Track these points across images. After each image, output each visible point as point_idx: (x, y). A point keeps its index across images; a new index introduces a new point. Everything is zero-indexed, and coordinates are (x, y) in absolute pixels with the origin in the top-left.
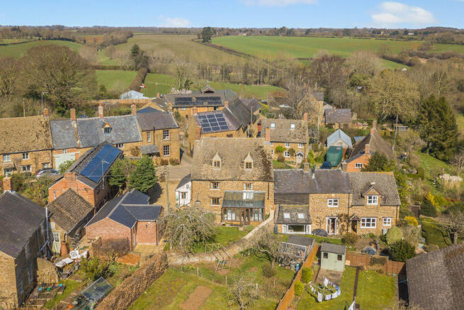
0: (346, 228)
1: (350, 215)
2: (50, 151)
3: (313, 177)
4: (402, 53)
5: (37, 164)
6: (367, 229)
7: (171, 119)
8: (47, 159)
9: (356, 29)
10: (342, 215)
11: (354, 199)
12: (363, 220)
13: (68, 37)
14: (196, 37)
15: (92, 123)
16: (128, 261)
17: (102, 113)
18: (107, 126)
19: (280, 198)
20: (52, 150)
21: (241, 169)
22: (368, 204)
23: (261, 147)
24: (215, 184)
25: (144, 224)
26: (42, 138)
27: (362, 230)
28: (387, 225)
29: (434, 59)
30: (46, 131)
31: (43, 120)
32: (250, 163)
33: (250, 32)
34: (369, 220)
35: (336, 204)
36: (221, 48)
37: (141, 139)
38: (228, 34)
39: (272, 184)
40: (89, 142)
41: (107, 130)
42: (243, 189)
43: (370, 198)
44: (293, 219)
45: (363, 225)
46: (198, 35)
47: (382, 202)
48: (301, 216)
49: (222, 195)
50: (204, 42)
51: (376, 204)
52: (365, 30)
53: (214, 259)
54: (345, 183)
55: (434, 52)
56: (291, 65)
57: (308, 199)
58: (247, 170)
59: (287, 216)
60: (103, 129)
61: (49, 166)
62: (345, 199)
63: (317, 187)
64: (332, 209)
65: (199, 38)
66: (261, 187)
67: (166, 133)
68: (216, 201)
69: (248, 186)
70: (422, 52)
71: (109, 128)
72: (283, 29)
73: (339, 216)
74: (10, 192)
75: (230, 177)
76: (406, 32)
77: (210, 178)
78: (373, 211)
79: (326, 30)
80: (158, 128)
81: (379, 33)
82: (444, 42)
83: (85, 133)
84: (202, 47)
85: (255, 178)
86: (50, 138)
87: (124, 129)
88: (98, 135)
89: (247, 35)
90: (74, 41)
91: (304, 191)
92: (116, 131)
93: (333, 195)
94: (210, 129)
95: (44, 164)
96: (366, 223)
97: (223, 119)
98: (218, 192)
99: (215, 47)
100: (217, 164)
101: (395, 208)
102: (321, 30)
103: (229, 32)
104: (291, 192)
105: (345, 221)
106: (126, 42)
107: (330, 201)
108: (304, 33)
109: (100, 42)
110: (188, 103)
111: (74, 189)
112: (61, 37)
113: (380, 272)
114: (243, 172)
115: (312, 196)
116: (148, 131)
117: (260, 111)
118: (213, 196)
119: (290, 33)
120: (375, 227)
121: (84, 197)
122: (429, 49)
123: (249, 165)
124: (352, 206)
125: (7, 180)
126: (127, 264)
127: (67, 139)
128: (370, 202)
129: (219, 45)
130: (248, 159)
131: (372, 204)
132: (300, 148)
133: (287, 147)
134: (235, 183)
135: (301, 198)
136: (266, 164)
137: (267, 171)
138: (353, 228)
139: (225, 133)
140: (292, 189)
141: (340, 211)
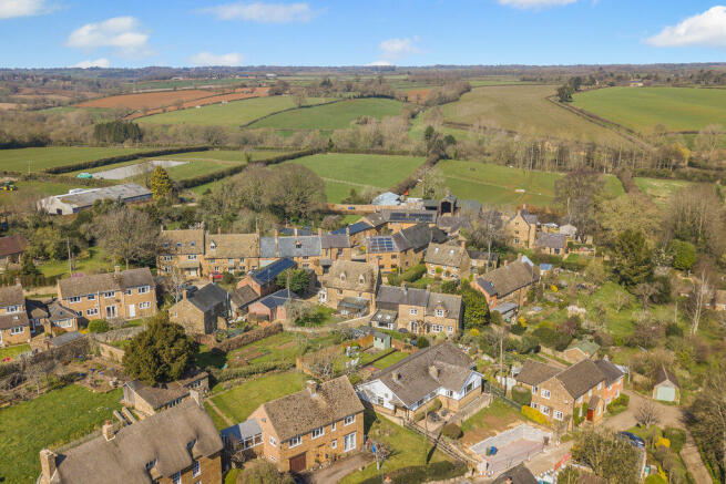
0: (422, 330)
1: (425, 322)
5: (249, 267)
6: (436, 333)
7: (346, 240)
8: (255, 263)
10: (420, 321)
12: (434, 326)
13: (385, 94)
15: (288, 240)
18: (298, 243)
19: (379, 305)
20: (259, 257)
22: (437, 315)
24: (341, 291)
26: (254, 249)
27: (433, 333)
30: (257, 244)
31: (255, 237)
32: (363, 280)
34: (438, 327)
35: (416, 313)
37: (321, 254)
38: (612, 84)
39: (374, 295)
40: (282, 254)
41: (299, 246)
43: (438, 312)
44: (383, 319)
45: (434, 329)
47: (446, 315)
49: (345, 299)
50: (561, 102)
51: (442, 316)
54: (424, 300)
57: (398, 307)
58: (360, 284)
60: (295, 246)
62: (422, 310)
63: (406, 301)
64: (413, 316)
67: (340, 250)
69: (360, 295)
73: (418, 321)
75: (348, 288)
77: (337, 287)
78: (441, 321)
83: (282, 248)
85: (364, 290)
86: (258, 250)
88: (291, 249)
89: (645, 85)
90: (392, 98)
92: (304, 247)
93: (414, 307)
94: (377, 250)
96: (436, 328)
97: (391, 242)
98: (342, 297)
100: (343, 278)
101: (455, 320)
105: (422, 325)
106: (457, 100)
107: (412, 310)
109: (425, 98)
111: (251, 284)
112: (376, 93)
114: (357, 285)
115: (401, 306)
116: (326, 249)
118: (339, 298)
121: (255, 290)
124: (426, 315)
127: (270, 251)
130: (361, 277)
131: (439, 316)
132: (454, 271)
133: (445, 269)
134: (352, 292)
135: (393, 306)
136: (373, 281)
137: (372, 286)
138: (428, 331)
139: (390, 254)
140: (388, 300)
141: (418, 318)
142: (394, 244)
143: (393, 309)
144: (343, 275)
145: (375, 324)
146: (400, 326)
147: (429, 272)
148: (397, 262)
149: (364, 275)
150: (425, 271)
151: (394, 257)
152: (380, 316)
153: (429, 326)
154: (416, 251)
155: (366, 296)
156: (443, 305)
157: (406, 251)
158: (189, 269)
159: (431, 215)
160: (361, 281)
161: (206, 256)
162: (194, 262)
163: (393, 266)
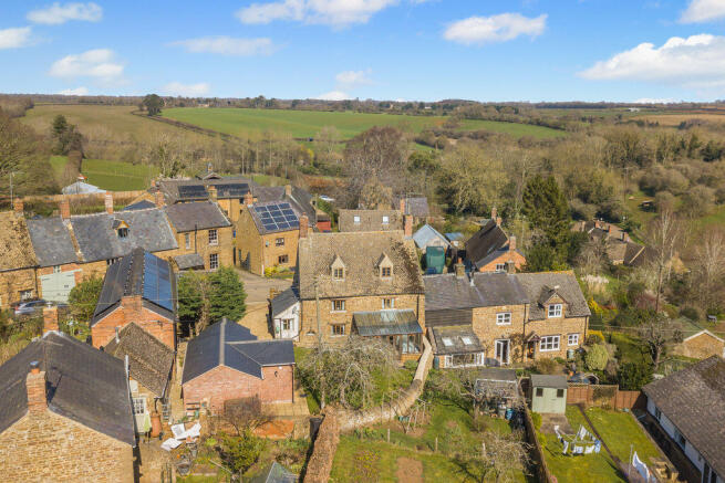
0: (520, 353)
1: (526, 334)
2: (32, 270)
3: (472, 284)
4: (423, 132)
5: (10, 292)
6: (547, 353)
7: (218, 212)
8: (27, 284)
9: (357, 101)
10: (516, 335)
11: (532, 312)
12: (544, 341)
14: (138, 108)
15: (96, 222)
16: (273, 433)
17: (111, 206)
18: (123, 226)
19: (431, 318)
20: (36, 268)
21: (375, 278)
22: (549, 316)
23: (400, 244)
24: (338, 303)
25: (271, 371)
26: (16, 250)
28: (573, 344)
29: (465, 138)
30: (23, 237)
31: (14, 219)
32: (388, 269)
33: (214, 103)
34: (550, 340)
35: (508, 321)
36: (178, 124)
37: (175, 245)
38: (182, 105)
39: (422, 297)
40: (95, 252)
41: (123, 233)
42: (380, 307)
44: (458, 346)
45: (543, 347)
46: (141, 106)
47: (567, 313)
48: (467, 341)
49: (350, 320)
50: (150, 115)
51: (560, 316)
52: (369, 102)
53: (393, 414)
54: (516, 291)
55: (464, 130)
56: (288, 146)
57: (471, 315)
58: (383, 279)
59: (448, 342)
60: (116, 232)
61: (32, 295)
62: (519, 312)
63: (481, 298)
64: (502, 327)
65: (142, 110)
66: (406, 303)
67: (212, 235)
68: (338, 329)
69: (388, 302)
70: (449, 130)
71: (125, 229)
72: (260, 100)
73: (512, 337)
74: (58, 334)
76: (422, 105)
77: (330, 294)
78: (555, 327)
79: (316, 101)
80: (202, 226)
81: (388, 106)
82: (473, 118)
83: (86, 239)
84: (150, 122)
85: (398, 291)
86: (30, 249)
87: (147, 230)
88: (108, 241)
89: (209, 107)
91: (466, 305)
92: (136, 234)
94: (274, 227)
95: (22, 292)
97: (291, 212)
98: (343, 316)
99: (168, 121)
100: (339, 273)
101: (584, 319)
102: (309, 101)
103: (183, 103)
105: (520, 344)
107: (500, 316)
108: (289, 106)
110: (199, 195)
111: (138, 323)
113: (607, 408)
114: (378, 283)
115: (476, 311)
116: (186, 233)
118: (334, 322)
119: (272, 104)
120: (558, 349)
121: (156, 336)
122: (457, 126)
123: (386, 272)
124: (529, 321)
125: (51, 312)
126: (271, 437)
127: (59, 249)
128: (552, 314)
129: (175, 120)
130: (386, 263)
131: (555, 316)
135: (462, 315)
136: (410, 268)
137: (414, 278)
141: (513, 331)
144: (338, 264)
145: (446, 362)
153: (533, 343)
155: (404, 305)
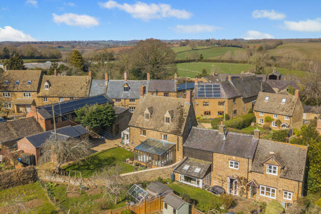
1: (249, 180)
3: (224, 138)
6: (266, 198)
7: (174, 85)
10: (242, 178)
11: (254, 165)
12: (263, 188)
13: (237, 45)
15: (118, 83)
17: (126, 78)
18: (126, 86)
19: (187, 152)
21: (162, 122)
22: (268, 173)
23: (182, 106)
24: (144, 131)
26: (83, 90)
27: (261, 197)
28: (288, 199)
30: (87, 86)
32: (169, 118)
34: (268, 189)
35: (237, 167)
39: (181, 138)
40: (112, 95)
41: (126, 89)
42: (161, 139)
43: (270, 167)
44: (189, 171)
45: (263, 192)
47: (282, 174)
48: (198, 170)
51: (277, 175)
54: (250, 149)
57: (212, 157)
58: (166, 123)
60: (123, 88)
62: (245, 163)
63: (222, 148)
64: (233, 170)
67: (166, 95)
69: (165, 136)
73: (240, 179)
75: (152, 127)
77: (140, 126)
78: (272, 181)
80: (161, 91)
83: (111, 90)
85: (169, 132)
86: (88, 90)
87: (138, 90)
88: (120, 92)
90: (241, 47)
91: (209, 149)
92: (132, 91)
93: (234, 157)
94: (204, 96)
96: (265, 191)
97: (219, 89)
100: (147, 117)
101: (297, 183)
104: (198, 148)
105: (244, 185)
107: (231, 163)
109: (258, 47)
112: (233, 45)
115: (216, 155)
116: (153, 92)
117: (287, 90)
120: (275, 198)
121: (40, 124)
124: (251, 172)
127: (99, 92)
128: (270, 171)
130: (167, 115)
131: (272, 173)
132: (286, 120)
133: (275, 118)
134: (155, 133)
135: (206, 155)
136: (181, 121)
137: (180, 126)
138: (254, 193)
139: (217, 101)
140: (199, 146)
141: (240, 175)
142: (222, 91)
143: (206, 159)
144: (147, 112)
145: (180, 178)
146: (215, 183)
147: (258, 121)
148: (224, 109)
149: (171, 113)
150: (253, 119)
151: (221, 103)
152: (186, 167)
153: (254, 188)
154: (246, 100)
155: (172, 140)
156: (278, 157)
157: (234, 99)
158: (25, 106)
159: (261, 78)
160: (168, 120)
161: (40, 94)
162: (29, 99)
163: (220, 113)
